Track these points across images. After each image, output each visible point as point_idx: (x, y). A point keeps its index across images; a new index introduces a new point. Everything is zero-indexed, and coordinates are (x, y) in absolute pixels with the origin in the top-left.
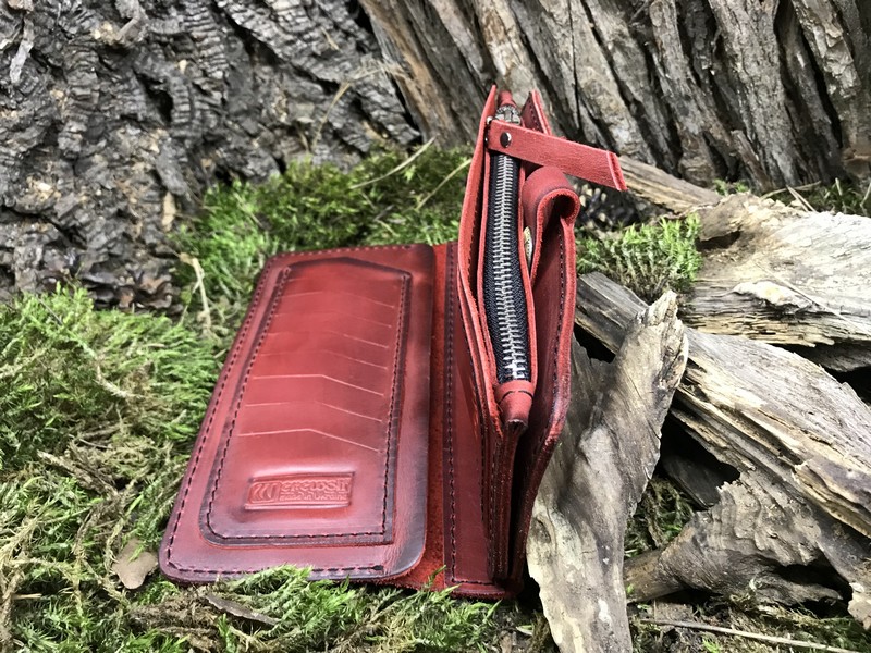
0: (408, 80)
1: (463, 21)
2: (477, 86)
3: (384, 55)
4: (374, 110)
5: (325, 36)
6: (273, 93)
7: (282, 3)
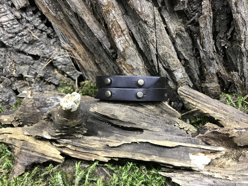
1: (99, 26)
2: (107, 54)
3: (61, 40)
4: (59, 65)
5: (30, 33)
6: (7, 61)
7: (4, 19)
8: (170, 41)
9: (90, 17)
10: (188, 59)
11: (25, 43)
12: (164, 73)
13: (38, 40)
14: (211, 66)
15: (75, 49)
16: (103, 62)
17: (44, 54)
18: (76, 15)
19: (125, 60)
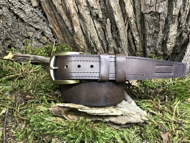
0: (54, 29)
1: (68, 21)
2: (70, 33)
4: (47, 35)
5: (36, 18)
6: (23, 29)
7: (27, 10)
8: (96, 32)
9: (65, 17)
10: (102, 40)
11: (34, 22)
12: (92, 44)
13: (39, 22)
14: (111, 44)
15: (55, 28)
16: (67, 36)
17: (41, 29)
18: (60, 15)
19: (77, 36)
